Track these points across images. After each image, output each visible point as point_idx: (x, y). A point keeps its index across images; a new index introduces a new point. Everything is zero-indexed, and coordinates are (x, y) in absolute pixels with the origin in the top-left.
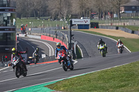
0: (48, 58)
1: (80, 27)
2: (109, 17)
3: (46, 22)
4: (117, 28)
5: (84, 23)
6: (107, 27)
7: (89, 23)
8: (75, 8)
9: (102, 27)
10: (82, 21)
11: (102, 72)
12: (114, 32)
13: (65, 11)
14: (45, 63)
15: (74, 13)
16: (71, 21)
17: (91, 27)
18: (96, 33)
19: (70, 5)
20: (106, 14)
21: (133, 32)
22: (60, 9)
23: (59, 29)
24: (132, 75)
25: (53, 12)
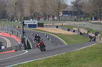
0: (6, 49)
1: (30, 26)
2: (51, 19)
3: (5, 22)
4: (57, 27)
5: (33, 23)
6: (50, 26)
7: (36, 23)
8: (27, 13)
9: (46, 26)
10: (31, 22)
11: (46, 59)
12: (55, 30)
13: (19, 15)
14: (4, 53)
15: (25, 16)
16: (24, 22)
17: (38, 26)
18: (41, 31)
19: (22, 10)
20: (49, 17)
21: (69, 30)
22: (15, 13)
23: (14, 28)
24: (68, 61)
25: (10, 15)
